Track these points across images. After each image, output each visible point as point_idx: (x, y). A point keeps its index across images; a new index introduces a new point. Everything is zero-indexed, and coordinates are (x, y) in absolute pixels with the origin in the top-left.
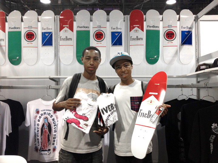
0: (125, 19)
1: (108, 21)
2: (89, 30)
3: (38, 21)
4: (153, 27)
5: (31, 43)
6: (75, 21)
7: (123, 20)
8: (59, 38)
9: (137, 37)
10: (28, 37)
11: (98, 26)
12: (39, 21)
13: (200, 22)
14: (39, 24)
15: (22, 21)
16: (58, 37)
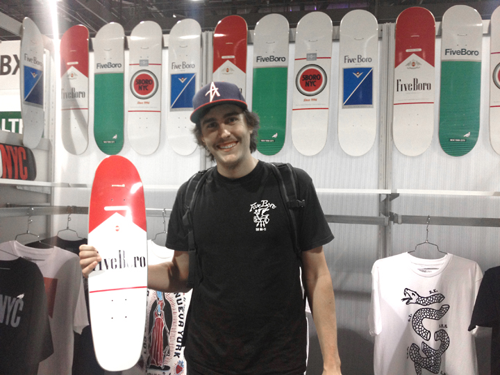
0: (382, 34)
1: (336, 39)
2: (286, 65)
3: (163, 47)
4: (463, 52)
5: (146, 103)
6: (252, 44)
7: (376, 35)
9: (415, 80)
10: (140, 88)
11: (310, 54)
12: (165, 45)
14: (166, 53)
15: (126, 47)
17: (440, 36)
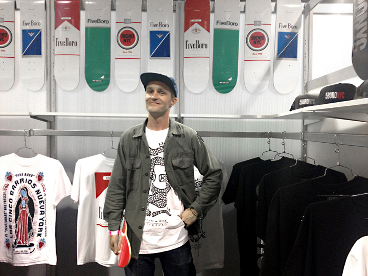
0: (175, 8)
1: (144, 10)
2: (109, 26)
3: (16, 9)
4: (228, 23)
5: (2, 51)
6: (84, 9)
7: (172, 9)
8: (53, 40)
9: (198, 42)
11: (126, 19)
13: (315, 16)
16: (52, 38)
17: (213, 11)
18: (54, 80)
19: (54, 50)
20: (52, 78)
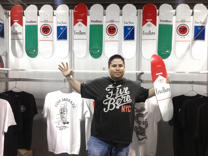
0: (138, 13)
1: (121, 15)
4: (166, 21)
5: (47, 37)
6: (89, 15)
8: (73, 32)
9: (150, 31)
10: (44, 31)
11: (111, 20)
12: (54, 15)
15: (38, 15)
18: (73, 52)
19: (73, 37)
20: (72, 52)
